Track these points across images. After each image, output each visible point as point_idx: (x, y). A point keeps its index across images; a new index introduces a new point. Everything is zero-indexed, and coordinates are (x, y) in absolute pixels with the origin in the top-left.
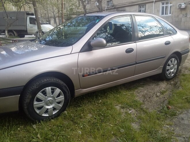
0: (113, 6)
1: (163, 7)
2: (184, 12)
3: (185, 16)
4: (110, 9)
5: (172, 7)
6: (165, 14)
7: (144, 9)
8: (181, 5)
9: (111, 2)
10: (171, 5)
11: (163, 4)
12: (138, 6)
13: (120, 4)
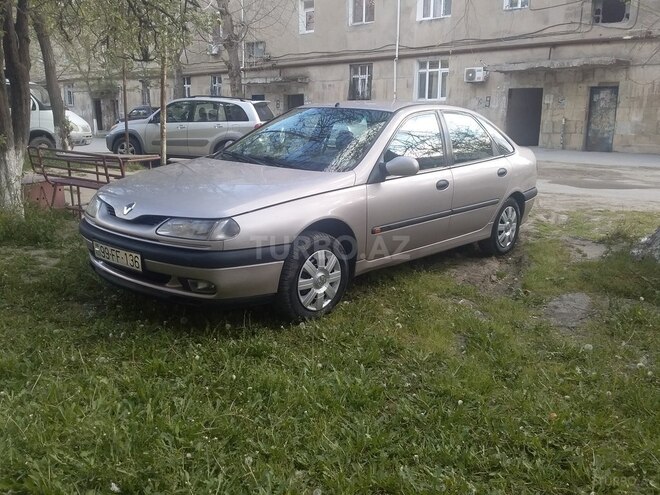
0: (268, 60)
1: (422, 77)
2: (481, 94)
3: (483, 105)
4: (255, 70)
5: (447, 78)
6: (429, 98)
7: (366, 77)
8: (473, 72)
9: (261, 47)
10: (446, 70)
11: (422, 65)
12: (347, 66)
13: (291, 57)
